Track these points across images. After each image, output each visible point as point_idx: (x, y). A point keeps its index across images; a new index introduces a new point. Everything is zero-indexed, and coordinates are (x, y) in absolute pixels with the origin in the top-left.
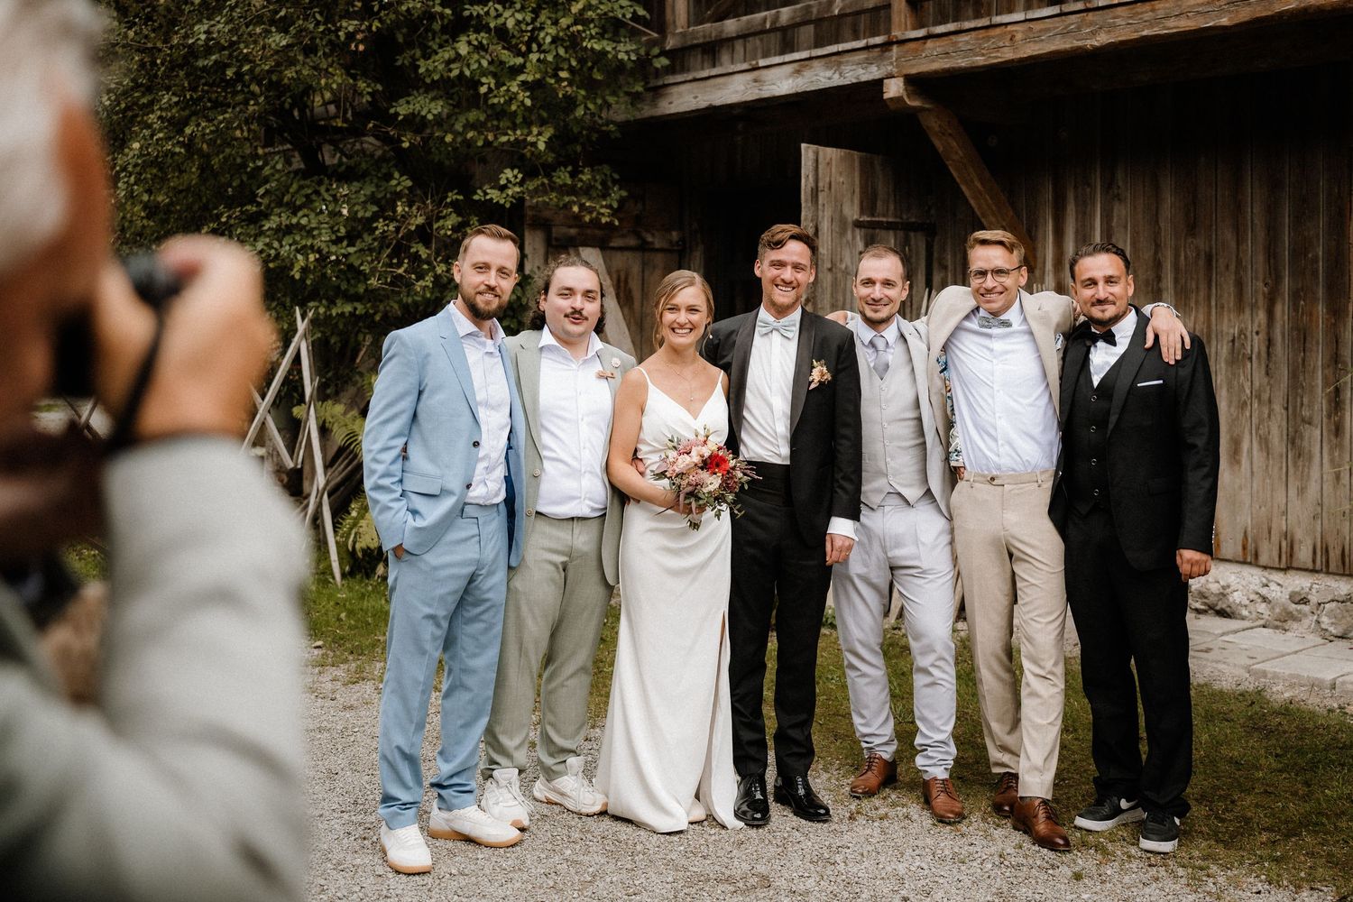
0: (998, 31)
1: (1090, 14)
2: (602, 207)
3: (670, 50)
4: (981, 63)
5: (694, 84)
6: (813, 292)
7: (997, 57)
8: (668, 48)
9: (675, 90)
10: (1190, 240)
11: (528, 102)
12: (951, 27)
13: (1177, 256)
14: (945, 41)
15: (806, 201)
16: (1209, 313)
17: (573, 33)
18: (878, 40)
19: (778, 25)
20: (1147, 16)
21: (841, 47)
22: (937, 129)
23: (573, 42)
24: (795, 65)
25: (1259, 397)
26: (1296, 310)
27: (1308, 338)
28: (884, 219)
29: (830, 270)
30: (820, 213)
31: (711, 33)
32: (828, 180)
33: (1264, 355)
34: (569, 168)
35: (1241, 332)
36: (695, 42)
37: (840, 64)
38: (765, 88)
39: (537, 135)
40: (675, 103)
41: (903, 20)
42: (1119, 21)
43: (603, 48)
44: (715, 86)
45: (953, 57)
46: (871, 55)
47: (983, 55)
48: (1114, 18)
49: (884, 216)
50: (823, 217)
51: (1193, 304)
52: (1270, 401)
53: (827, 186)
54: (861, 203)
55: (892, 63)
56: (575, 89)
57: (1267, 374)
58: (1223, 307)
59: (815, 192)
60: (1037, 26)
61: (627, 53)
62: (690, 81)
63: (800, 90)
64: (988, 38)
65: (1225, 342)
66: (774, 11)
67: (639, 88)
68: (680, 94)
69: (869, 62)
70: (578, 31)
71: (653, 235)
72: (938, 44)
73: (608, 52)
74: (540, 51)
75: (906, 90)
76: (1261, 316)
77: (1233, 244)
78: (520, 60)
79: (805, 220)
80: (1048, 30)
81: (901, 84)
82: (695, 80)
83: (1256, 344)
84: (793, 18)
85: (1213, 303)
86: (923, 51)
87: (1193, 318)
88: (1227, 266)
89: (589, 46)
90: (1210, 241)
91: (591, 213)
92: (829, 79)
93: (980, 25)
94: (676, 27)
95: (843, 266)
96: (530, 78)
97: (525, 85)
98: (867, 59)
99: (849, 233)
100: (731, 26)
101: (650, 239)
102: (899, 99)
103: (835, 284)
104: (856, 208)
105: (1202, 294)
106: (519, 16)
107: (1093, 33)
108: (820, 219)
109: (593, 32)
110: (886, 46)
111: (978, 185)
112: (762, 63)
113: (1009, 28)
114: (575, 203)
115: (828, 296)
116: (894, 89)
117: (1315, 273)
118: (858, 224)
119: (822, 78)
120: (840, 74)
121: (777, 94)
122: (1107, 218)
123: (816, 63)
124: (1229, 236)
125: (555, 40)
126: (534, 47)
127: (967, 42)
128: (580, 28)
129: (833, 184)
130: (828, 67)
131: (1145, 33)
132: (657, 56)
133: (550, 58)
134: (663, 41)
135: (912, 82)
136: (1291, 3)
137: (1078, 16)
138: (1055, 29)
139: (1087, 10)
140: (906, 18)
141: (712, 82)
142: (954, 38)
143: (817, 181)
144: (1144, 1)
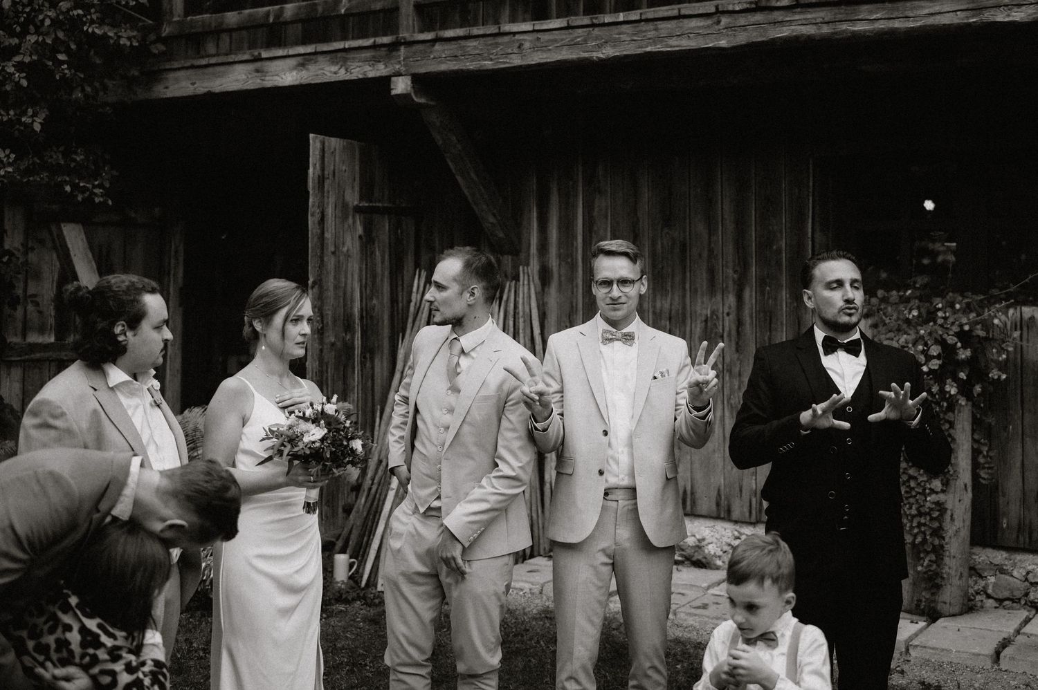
0: (506, 39)
1: (596, 29)
2: (94, 187)
3: (165, 37)
4: (491, 67)
5: (190, 72)
6: (320, 275)
7: (504, 63)
8: (163, 35)
9: (171, 75)
10: (666, 230)
11: (24, 83)
12: (460, 32)
13: (654, 244)
14: (453, 46)
15: (314, 188)
16: (684, 296)
17: (72, 17)
18: (386, 40)
19: (281, 19)
20: (651, 34)
21: (348, 44)
22: (438, 124)
23: (73, 25)
24: (299, 59)
25: (730, 371)
26: (763, 293)
27: (774, 320)
28: (380, 205)
29: (334, 253)
30: (326, 200)
31: (210, 23)
32: (332, 168)
33: (734, 333)
34: (62, 149)
35: (713, 313)
36: (193, 31)
37: (345, 60)
38: (267, 78)
39: (32, 116)
40: (171, 88)
41: (411, 22)
42: (623, 37)
43: (105, 33)
44: (214, 74)
45: (461, 60)
46: (378, 53)
47: (491, 60)
48: (620, 34)
49: (380, 201)
50: (328, 203)
51: (669, 288)
52: (740, 375)
53: (331, 173)
54: (361, 189)
55: (399, 62)
56: (73, 71)
57: (737, 351)
58: (696, 291)
59: (321, 180)
60: (544, 36)
61: (129, 38)
62: (187, 68)
63: (304, 82)
64: (497, 45)
65: (698, 322)
66: (277, 7)
67: (135, 72)
68: (177, 80)
69: (376, 60)
70: (78, 15)
71: (136, 211)
72: (446, 48)
73: (110, 37)
74: (38, 33)
75: (413, 87)
76: (731, 300)
77: (706, 236)
78: (15, 41)
79: (313, 206)
80: (555, 41)
81: (409, 83)
82: (193, 67)
83: (728, 323)
84: (297, 14)
85: (688, 286)
86: (430, 53)
87: (669, 301)
88: (700, 255)
89: (90, 30)
90: (684, 232)
91: (83, 193)
92: (335, 73)
93: (488, 32)
94: (172, 15)
95: (345, 249)
96: (27, 59)
97: (20, 67)
98: (374, 57)
99: (350, 217)
100: (231, 18)
101: (133, 215)
102: (405, 97)
103: (338, 268)
104: (357, 195)
105: (678, 279)
107: (599, 47)
108: (326, 205)
109: (94, 17)
110: (394, 46)
111: (473, 175)
112: (265, 55)
113: (517, 37)
114: (66, 183)
115: (331, 278)
116: (401, 86)
117: (779, 263)
118: (358, 210)
119: (327, 72)
120: (346, 70)
121: (280, 85)
122: (588, 208)
123: (320, 58)
124: (701, 227)
126: (32, 28)
127: (475, 48)
128: (80, 12)
129: (336, 171)
130: (333, 62)
131: (649, 49)
132: (154, 42)
133: (49, 41)
134: (157, 28)
135: (419, 81)
136: (784, 32)
137: (585, 30)
138: (562, 40)
139: (593, 25)
140: (414, 20)
141: (211, 70)
142: (463, 43)
143: (323, 169)
144: (647, 20)
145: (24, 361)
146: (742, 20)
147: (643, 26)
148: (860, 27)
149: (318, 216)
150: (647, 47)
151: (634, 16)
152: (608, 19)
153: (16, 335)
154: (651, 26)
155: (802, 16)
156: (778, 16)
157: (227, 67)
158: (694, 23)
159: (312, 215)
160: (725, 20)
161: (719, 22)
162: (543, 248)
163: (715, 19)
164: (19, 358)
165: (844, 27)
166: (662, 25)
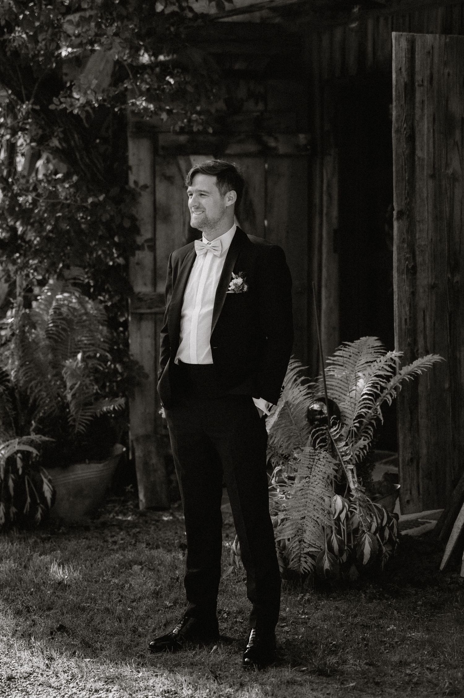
6: (409, 204)
29: (432, 177)
32: (427, 72)
59: (410, 88)
71: (276, 139)
79: (397, 120)
95: (450, 171)
99: (458, 134)
101: (272, 144)
103: (439, 195)
115: (429, 207)
143: (411, 75)
145: (156, 314)
149: (406, 133)
153: (145, 284)
159: (396, 132)
164: (149, 311)
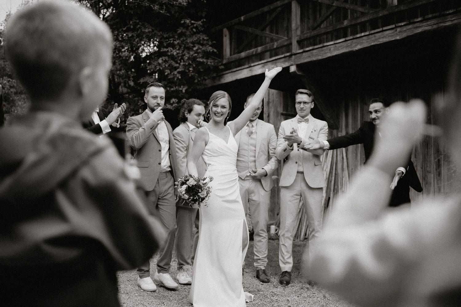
0: (325, 48)
1: (355, 40)
3: (224, 64)
4: (320, 58)
5: (231, 74)
7: (325, 56)
9: (226, 76)
11: (180, 77)
12: (311, 48)
14: (309, 53)
15: (266, 105)
17: (194, 56)
18: (288, 54)
19: (257, 53)
20: (373, 39)
21: (277, 57)
22: (307, 82)
23: (194, 59)
24: (262, 65)
27: (429, 145)
28: (291, 113)
30: (270, 110)
31: (237, 57)
36: (233, 60)
38: (253, 72)
39: (182, 88)
40: (226, 79)
41: (296, 48)
42: (364, 41)
43: (203, 61)
45: (311, 57)
46: (286, 59)
47: (321, 56)
48: (362, 40)
53: (272, 101)
55: (292, 61)
56: (194, 73)
57: (415, 157)
59: (268, 103)
60: (337, 45)
61: (211, 62)
62: (230, 72)
64: (323, 50)
66: (256, 49)
67: (215, 75)
68: (228, 77)
69: (285, 61)
70: (196, 56)
72: (306, 54)
73: (205, 62)
74: (184, 62)
75: (297, 69)
79: (265, 111)
80: (341, 46)
81: (295, 67)
82: (232, 72)
84: (262, 50)
86: (302, 56)
89: (199, 60)
93: (320, 47)
94: (226, 56)
96: (181, 70)
97: (179, 72)
100: (243, 54)
102: (294, 72)
104: (282, 109)
106: (178, 52)
107: (356, 46)
108: (270, 111)
109: (200, 56)
110: (290, 56)
112: (252, 65)
113: (329, 47)
116: (293, 69)
118: (282, 114)
121: (257, 74)
123: (269, 63)
125: (189, 58)
126: (182, 61)
127: (316, 52)
128: (196, 55)
129: (274, 101)
130: (272, 64)
131: (372, 44)
132: (220, 65)
133: (187, 64)
134: (222, 61)
135: (298, 66)
136: (419, 30)
137: (351, 41)
138: (343, 45)
139: (354, 39)
140: (297, 47)
141: (237, 72)
142: (312, 51)
143: (269, 99)
144: (372, 34)
146: (405, 29)
147: (371, 36)
148: (448, 24)
149: (267, 115)
150: (372, 43)
151: (367, 33)
152: (358, 36)
154: (373, 36)
155: (426, 23)
156: (417, 25)
157: (241, 71)
158: (388, 32)
159: (265, 114)
160: (398, 29)
161: (396, 31)
162: (347, 126)
163: (395, 30)
165: (442, 24)
166: (377, 35)
